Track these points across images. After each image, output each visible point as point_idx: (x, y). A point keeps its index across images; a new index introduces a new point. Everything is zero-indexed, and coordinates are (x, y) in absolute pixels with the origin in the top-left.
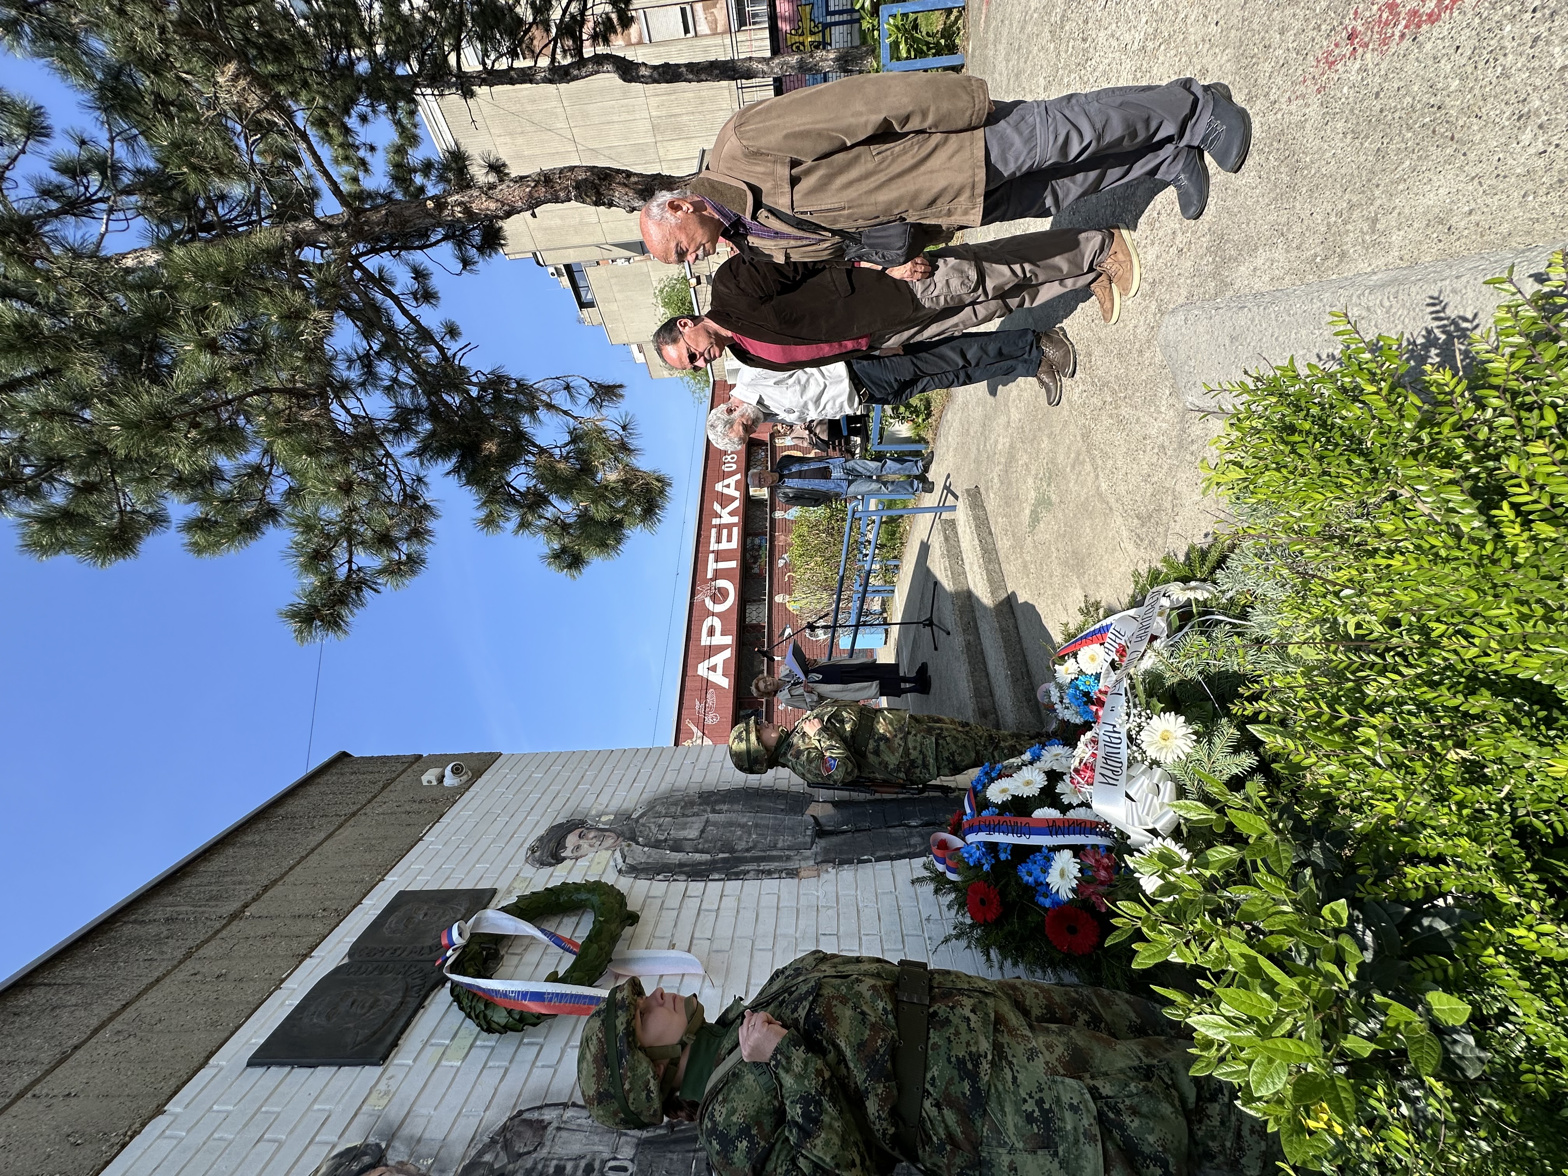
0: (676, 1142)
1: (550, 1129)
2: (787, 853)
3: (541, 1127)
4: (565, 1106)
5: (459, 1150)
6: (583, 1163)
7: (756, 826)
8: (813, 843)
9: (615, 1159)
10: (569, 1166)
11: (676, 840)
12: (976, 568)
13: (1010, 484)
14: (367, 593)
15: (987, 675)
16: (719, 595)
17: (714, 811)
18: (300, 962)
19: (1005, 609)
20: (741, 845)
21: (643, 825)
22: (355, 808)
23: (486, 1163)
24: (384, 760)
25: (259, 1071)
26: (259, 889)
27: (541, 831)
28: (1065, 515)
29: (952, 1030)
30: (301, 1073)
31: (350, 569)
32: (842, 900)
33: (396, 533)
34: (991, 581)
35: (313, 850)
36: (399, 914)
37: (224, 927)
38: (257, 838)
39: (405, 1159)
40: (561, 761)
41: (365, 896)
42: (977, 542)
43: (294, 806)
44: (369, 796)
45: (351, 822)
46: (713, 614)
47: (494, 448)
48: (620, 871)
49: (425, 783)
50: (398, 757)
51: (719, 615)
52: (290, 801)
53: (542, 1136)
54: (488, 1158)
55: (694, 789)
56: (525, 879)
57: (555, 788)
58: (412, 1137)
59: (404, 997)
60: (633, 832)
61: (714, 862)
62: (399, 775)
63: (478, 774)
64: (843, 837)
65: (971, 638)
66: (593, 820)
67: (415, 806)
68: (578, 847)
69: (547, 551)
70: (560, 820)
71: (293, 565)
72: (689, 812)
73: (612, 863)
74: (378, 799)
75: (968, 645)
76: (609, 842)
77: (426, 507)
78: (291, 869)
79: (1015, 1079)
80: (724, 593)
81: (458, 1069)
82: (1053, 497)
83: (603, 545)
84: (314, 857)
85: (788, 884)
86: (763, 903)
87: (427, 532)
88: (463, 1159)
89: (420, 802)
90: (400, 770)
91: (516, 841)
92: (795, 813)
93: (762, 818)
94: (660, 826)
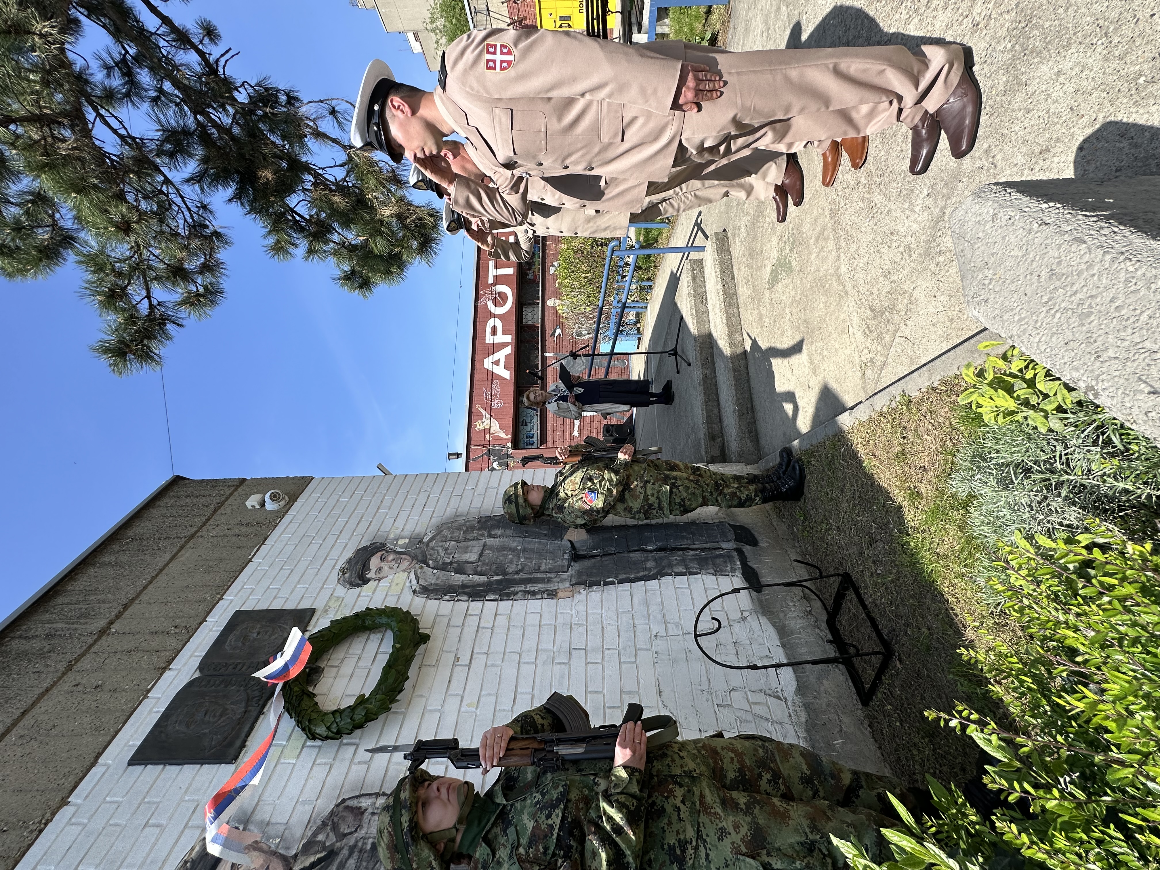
1: (366, 814)
2: (548, 575)
3: (359, 812)
4: (377, 795)
5: (298, 832)
7: (524, 550)
8: (569, 566)
11: (459, 563)
12: (717, 311)
13: (755, 237)
14: (171, 328)
16: (500, 299)
17: (490, 536)
18: (161, 674)
20: (512, 568)
21: (433, 549)
22: (193, 530)
23: (319, 842)
24: (214, 483)
25: (139, 768)
26: (120, 608)
27: (349, 554)
28: (802, 283)
30: (172, 770)
31: (151, 305)
32: (590, 619)
33: (189, 266)
34: (729, 324)
35: (161, 570)
36: (236, 633)
37: (95, 642)
38: (113, 558)
39: (258, 839)
40: (363, 486)
41: (208, 613)
42: (720, 286)
43: (141, 528)
44: (204, 519)
45: (191, 544)
46: (495, 316)
47: (270, 176)
48: (414, 592)
49: (249, 508)
50: (225, 481)
51: (500, 317)
52: (137, 523)
53: (361, 820)
54: (321, 837)
55: (474, 514)
56: (338, 598)
57: (360, 511)
58: (262, 822)
59: (247, 706)
60: (424, 555)
61: (490, 583)
62: (227, 499)
63: (293, 498)
64: (593, 561)
65: (708, 372)
66: (392, 543)
67: (244, 529)
68: (380, 569)
69: (338, 273)
70: (364, 544)
71: (93, 304)
72: (470, 536)
73: (408, 584)
74: (211, 522)
75: (705, 377)
76: (405, 564)
77: (216, 234)
78: (145, 588)
80: (503, 297)
81: (294, 765)
82: (794, 264)
83: (388, 272)
84: (162, 578)
85: (548, 603)
86: (527, 622)
87: (219, 263)
88: (302, 839)
89: (247, 525)
90: (228, 492)
91: (329, 563)
92: (556, 538)
93: (529, 543)
94: (446, 549)
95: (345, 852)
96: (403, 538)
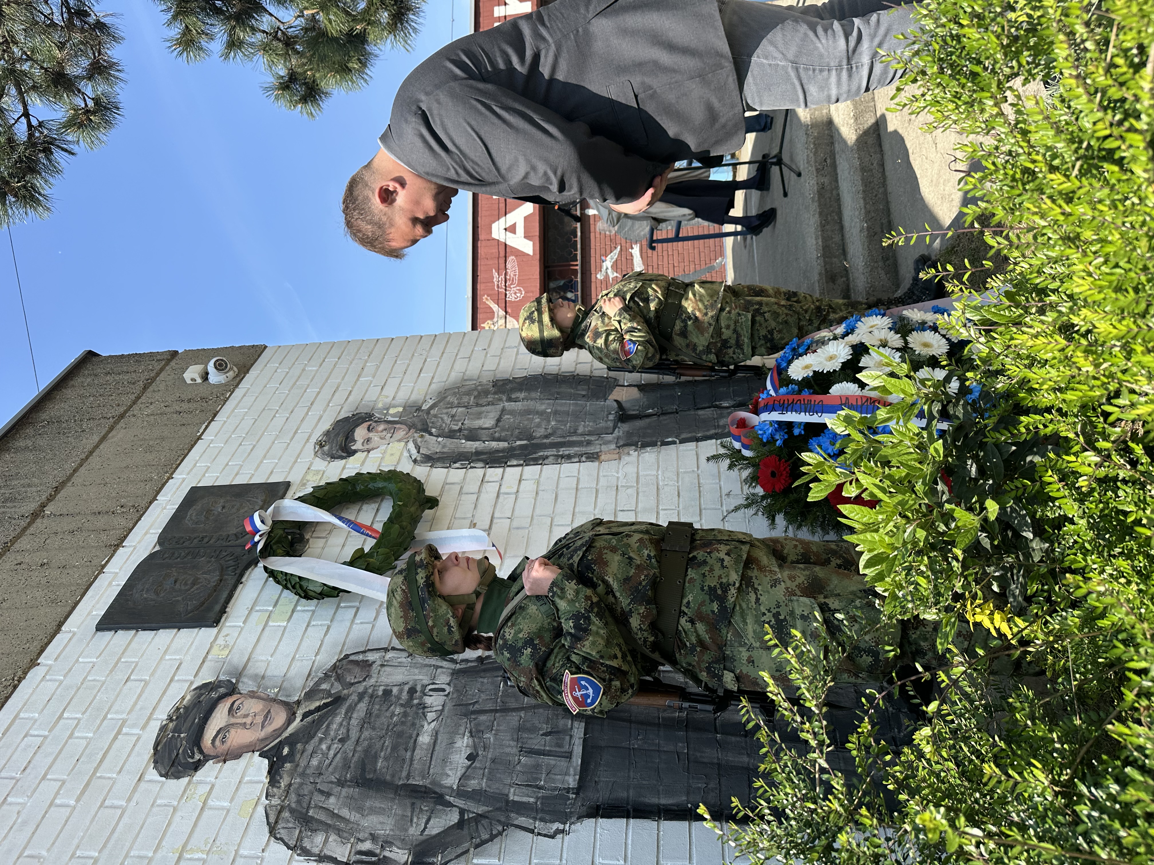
0: (484, 671)
1: (375, 666)
2: (587, 438)
3: (367, 665)
4: (386, 650)
5: (299, 683)
6: (406, 688)
7: (556, 413)
8: (615, 427)
9: (433, 684)
10: (395, 690)
11: (470, 430)
14: (58, 155)
15: (842, 228)
17: (510, 400)
18: (115, 551)
19: (871, 141)
20: (540, 432)
21: (435, 416)
22: (122, 410)
23: (325, 690)
24: (138, 358)
25: (109, 634)
26: (50, 491)
27: (326, 425)
29: (707, 568)
30: (145, 636)
31: (30, 125)
32: (642, 480)
33: (73, 70)
35: (91, 453)
36: (198, 506)
37: (29, 524)
38: (29, 443)
39: (255, 689)
40: (335, 352)
41: (158, 492)
43: (54, 410)
44: (133, 397)
45: (122, 423)
48: (415, 461)
49: (189, 382)
50: (151, 355)
52: (50, 405)
53: (369, 671)
54: (324, 686)
55: (487, 378)
56: (318, 472)
58: (256, 675)
59: (221, 575)
60: (425, 423)
61: (511, 449)
62: (158, 374)
63: (244, 370)
64: (648, 420)
65: (826, 180)
66: (381, 413)
67: (185, 406)
68: (368, 440)
69: (271, 80)
70: (343, 415)
72: (483, 401)
73: (406, 454)
74: (143, 399)
76: (401, 434)
77: (100, 26)
79: (757, 600)
81: (285, 628)
83: (344, 70)
84: (94, 460)
85: (588, 468)
86: (561, 486)
87: (112, 65)
88: (304, 688)
89: (189, 401)
90: (158, 368)
91: (301, 436)
92: (598, 398)
93: (562, 405)
94: (453, 416)
95: (354, 697)
96: (395, 406)
